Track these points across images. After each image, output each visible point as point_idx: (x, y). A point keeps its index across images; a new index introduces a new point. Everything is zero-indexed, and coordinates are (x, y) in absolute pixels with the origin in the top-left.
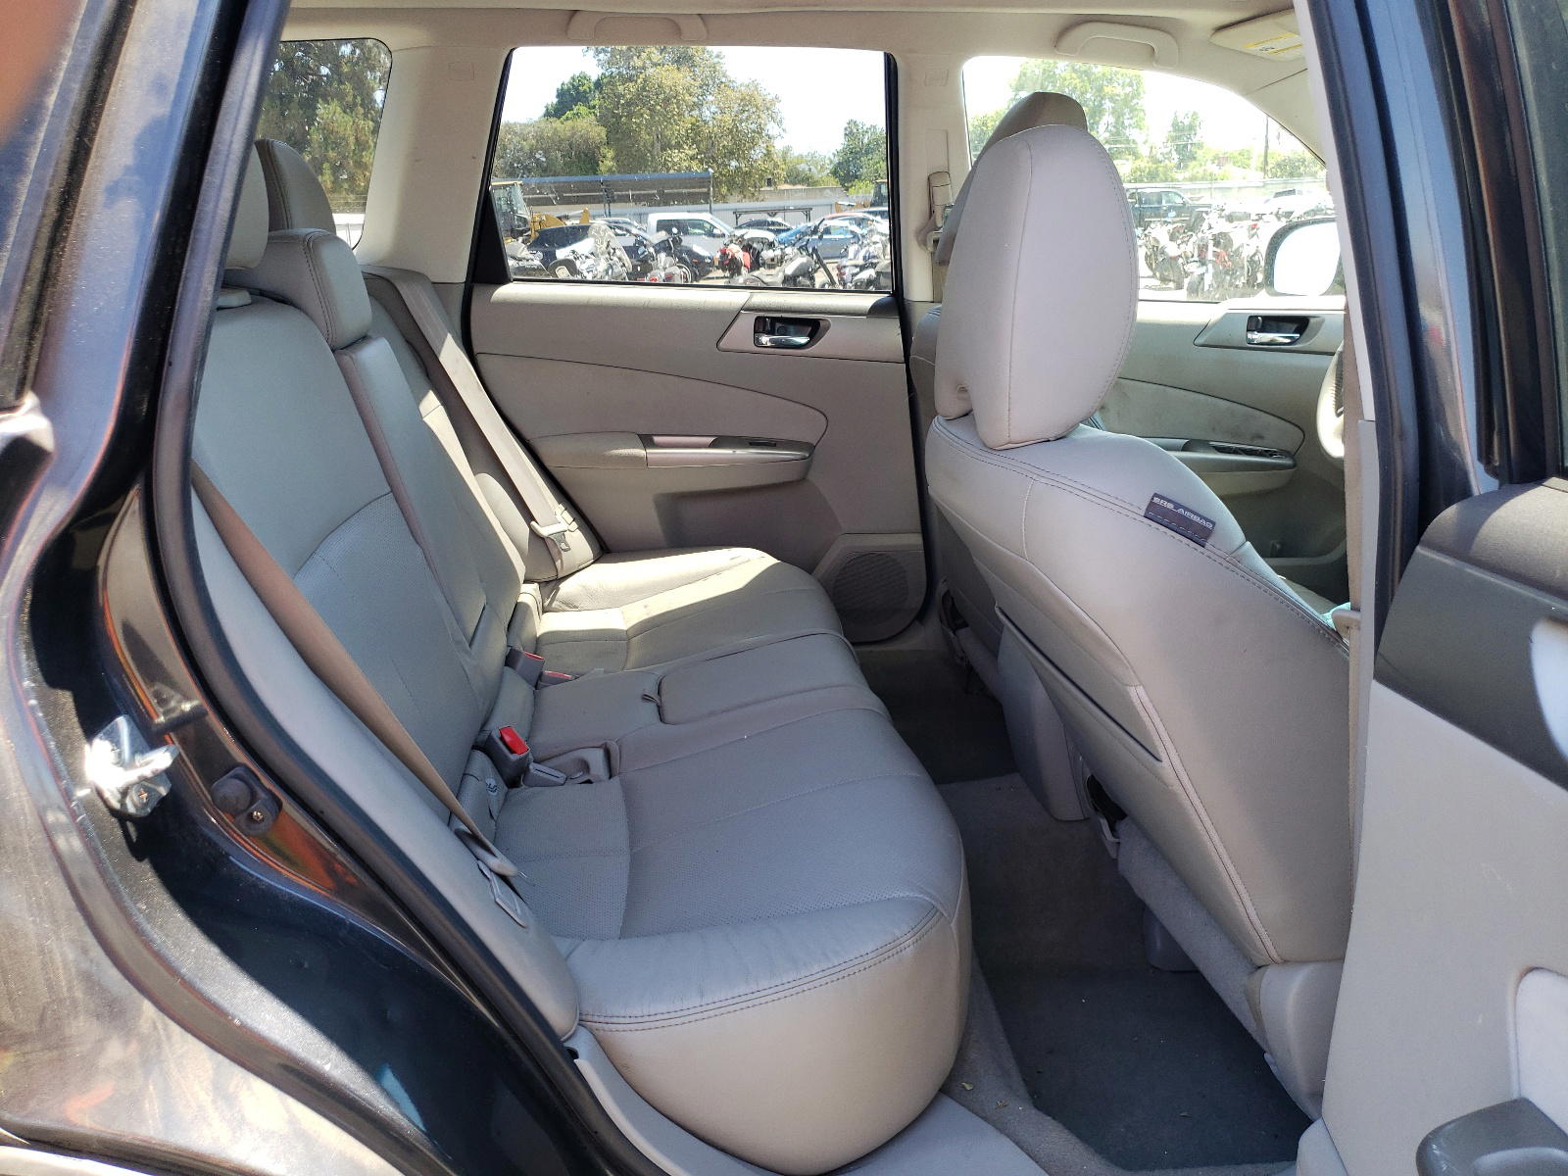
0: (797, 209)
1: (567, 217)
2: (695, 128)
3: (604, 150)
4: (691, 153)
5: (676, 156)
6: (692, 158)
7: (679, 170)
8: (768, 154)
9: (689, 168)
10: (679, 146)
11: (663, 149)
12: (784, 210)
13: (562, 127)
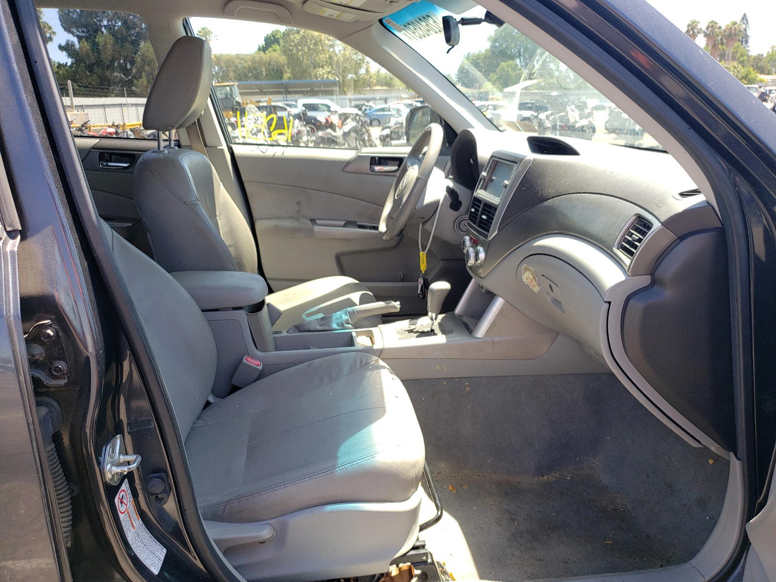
0: (380, 99)
1: (260, 101)
2: (330, 57)
3: (286, 68)
4: (328, 70)
5: (321, 71)
6: (329, 72)
7: (323, 78)
8: (367, 71)
9: (327, 77)
10: (323, 67)
11: (315, 68)
12: (375, 99)
13: (265, 56)
